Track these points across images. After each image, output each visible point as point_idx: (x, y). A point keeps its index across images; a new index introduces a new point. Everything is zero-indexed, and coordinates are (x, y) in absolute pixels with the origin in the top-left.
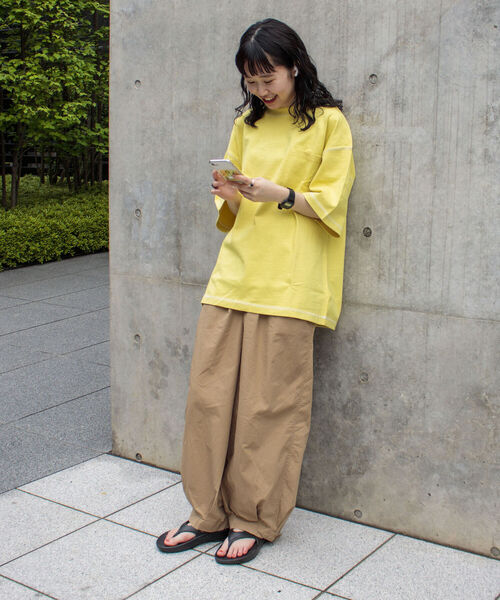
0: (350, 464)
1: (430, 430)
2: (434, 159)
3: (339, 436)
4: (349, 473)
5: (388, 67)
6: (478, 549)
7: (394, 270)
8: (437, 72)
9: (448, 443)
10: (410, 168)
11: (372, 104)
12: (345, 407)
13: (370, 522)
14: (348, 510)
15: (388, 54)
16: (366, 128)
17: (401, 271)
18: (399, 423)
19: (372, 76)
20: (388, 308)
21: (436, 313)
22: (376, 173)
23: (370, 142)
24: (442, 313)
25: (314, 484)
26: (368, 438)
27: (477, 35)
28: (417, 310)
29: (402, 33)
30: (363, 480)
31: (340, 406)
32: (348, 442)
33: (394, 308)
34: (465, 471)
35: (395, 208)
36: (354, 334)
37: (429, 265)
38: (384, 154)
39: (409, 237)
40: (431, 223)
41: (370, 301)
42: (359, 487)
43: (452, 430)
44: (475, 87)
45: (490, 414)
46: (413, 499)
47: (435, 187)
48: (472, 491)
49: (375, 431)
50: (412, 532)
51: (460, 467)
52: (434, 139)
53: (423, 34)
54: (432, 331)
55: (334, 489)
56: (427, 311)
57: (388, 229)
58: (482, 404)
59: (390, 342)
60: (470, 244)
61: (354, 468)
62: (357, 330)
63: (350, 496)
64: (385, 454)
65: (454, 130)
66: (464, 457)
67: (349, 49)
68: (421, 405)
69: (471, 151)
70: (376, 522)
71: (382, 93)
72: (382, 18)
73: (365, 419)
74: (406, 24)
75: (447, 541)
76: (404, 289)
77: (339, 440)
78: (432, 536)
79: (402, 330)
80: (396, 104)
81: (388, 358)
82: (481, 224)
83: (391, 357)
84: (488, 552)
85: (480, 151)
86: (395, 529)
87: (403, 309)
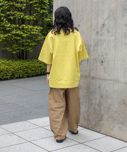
0: (99, 118)
1: (115, 110)
2: (115, 44)
3: (97, 111)
4: (99, 121)
5: (106, 22)
6: (124, 140)
7: (107, 71)
8: (116, 24)
9: (118, 113)
10: (110, 46)
11: (103, 31)
12: (98, 104)
13: (103, 133)
14: (99, 130)
15: (106, 20)
16: (102, 37)
17: (109, 71)
18: (109, 108)
19: (103, 25)
20: (107, 80)
21: (116, 81)
22: (104, 48)
23: (103, 40)
24: (117, 81)
25: (92, 123)
26: (103, 112)
27: (123, 15)
28: (112, 81)
29: (109, 14)
30: (101, 122)
31: (97, 104)
32: (99, 113)
33: (108, 80)
34: (121, 120)
35: (108, 56)
36: (100, 86)
37: (114, 70)
38: (105, 43)
39: (110, 63)
40: (115, 60)
41: (103, 78)
42: (101, 124)
43: (119, 110)
44: (123, 27)
45: (126, 106)
46: (111, 127)
47: (115, 51)
48: (123, 125)
49: (104, 110)
50: (111, 136)
51: (120, 119)
52: (115, 40)
53: (113, 15)
54: (115, 85)
55: (96, 125)
56: (114, 81)
57: (106, 61)
58: (125, 104)
59: (107, 88)
60: (122, 64)
61: (100, 119)
62: (100, 85)
63: (99, 126)
64: (106, 116)
65: (119, 37)
66: (121, 117)
67: (99, 18)
68: (113, 104)
69: (122, 43)
70: (104, 133)
71: (105, 29)
72: (105, 11)
73: (102, 107)
74: (110, 13)
75: (118, 138)
76: (110, 75)
77: (97, 113)
78: (115, 137)
79: (109, 85)
80: (108, 31)
81: (106, 92)
82: (124, 60)
83: (107, 92)
84: (126, 141)
85: (124, 43)
86: (108, 135)
87: (109, 80)
